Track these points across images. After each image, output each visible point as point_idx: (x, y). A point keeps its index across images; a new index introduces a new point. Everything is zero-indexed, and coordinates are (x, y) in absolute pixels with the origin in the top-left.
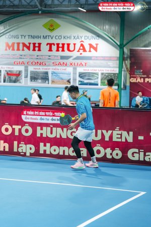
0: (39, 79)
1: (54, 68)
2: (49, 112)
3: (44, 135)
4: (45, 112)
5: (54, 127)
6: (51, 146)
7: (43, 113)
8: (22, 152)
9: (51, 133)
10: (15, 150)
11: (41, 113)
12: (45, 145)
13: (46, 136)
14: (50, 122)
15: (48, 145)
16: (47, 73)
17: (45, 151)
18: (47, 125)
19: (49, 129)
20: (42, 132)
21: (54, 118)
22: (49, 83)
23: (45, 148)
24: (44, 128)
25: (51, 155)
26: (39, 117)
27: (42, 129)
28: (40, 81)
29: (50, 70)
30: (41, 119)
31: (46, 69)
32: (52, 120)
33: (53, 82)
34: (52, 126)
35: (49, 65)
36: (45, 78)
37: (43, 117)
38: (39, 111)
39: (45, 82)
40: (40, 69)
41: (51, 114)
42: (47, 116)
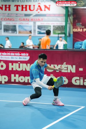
0: (10, 30)
1: (20, 22)
2: (17, 53)
3: (14, 69)
4: (15, 53)
5: (21, 63)
6: (19, 77)
7: (13, 54)
9: (19, 67)
12: (15, 76)
13: (15, 70)
14: (18, 60)
15: (17, 75)
16: (15, 26)
17: (15, 80)
18: (16, 62)
19: (17, 64)
21: (21, 57)
22: (16, 33)
23: (15, 78)
24: (14, 64)
25: (19, 83)
26: (10, 57)
27: (12, 65)
28: (10, 32)
29: (17, 24)
30: (12, 58)
31: (15, 23)
32: (20, 58)
33: (20, 32)
34: (19, 63)
35: (17, 21)
36: (14, 29)
37: (13, 57)
38: (11, 53)
39: (14, 32)
40: (10, 23)
41: (19, 54)
42: (16, 56)
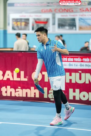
0: (67, 26)
1: (81, 14)
2: (78, 58)
3: (73, 82)
4: (74, 58)
5: (83, 72)
6: (80, 92)
7: (72, 60)
8: (52, 99)
9: (80, 79)
10: (45, 96)
11: (70, 59)
12: (74, 91)
13: (75, 82)
14: (79, 67)
15: (77, 90)
16: (74, 20)
17: (74, 97)
18: (76, 71)
19: (78, 74)
20: (71, 78)
21: (82, 63)
22: (76, 30)
23: (74, 94)
24: (73, 74)
25: (80, 101)
26: (68, 63)
27: (70, 75)
28: (67, 28)
29: (77, 16)
30: (70, 65)
31: (73, 16)
32: (81, 65)
33: (81, 28)
34: (80, 72)
35: (76, 12)
36: (72, 24)
37: (71, 63)
38: (68, 58)
39: (73, 29)
40: (67, 16)
41: (79, 59)
42: (75, 62)
